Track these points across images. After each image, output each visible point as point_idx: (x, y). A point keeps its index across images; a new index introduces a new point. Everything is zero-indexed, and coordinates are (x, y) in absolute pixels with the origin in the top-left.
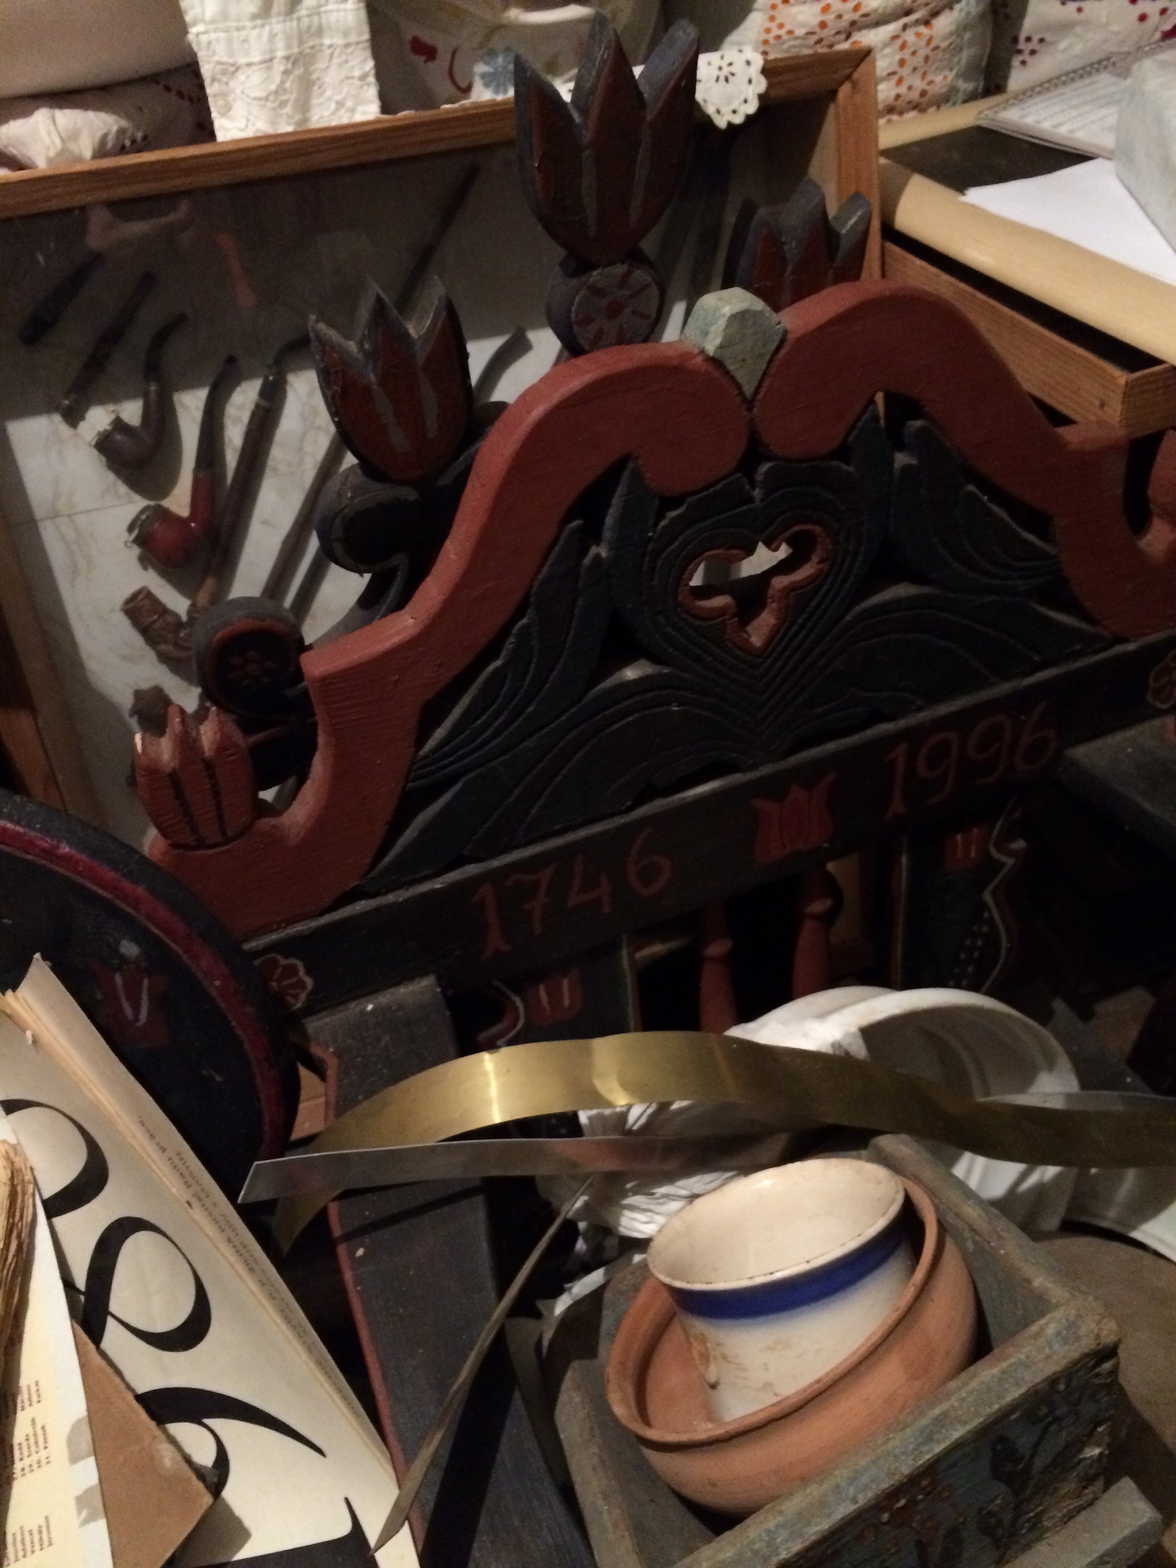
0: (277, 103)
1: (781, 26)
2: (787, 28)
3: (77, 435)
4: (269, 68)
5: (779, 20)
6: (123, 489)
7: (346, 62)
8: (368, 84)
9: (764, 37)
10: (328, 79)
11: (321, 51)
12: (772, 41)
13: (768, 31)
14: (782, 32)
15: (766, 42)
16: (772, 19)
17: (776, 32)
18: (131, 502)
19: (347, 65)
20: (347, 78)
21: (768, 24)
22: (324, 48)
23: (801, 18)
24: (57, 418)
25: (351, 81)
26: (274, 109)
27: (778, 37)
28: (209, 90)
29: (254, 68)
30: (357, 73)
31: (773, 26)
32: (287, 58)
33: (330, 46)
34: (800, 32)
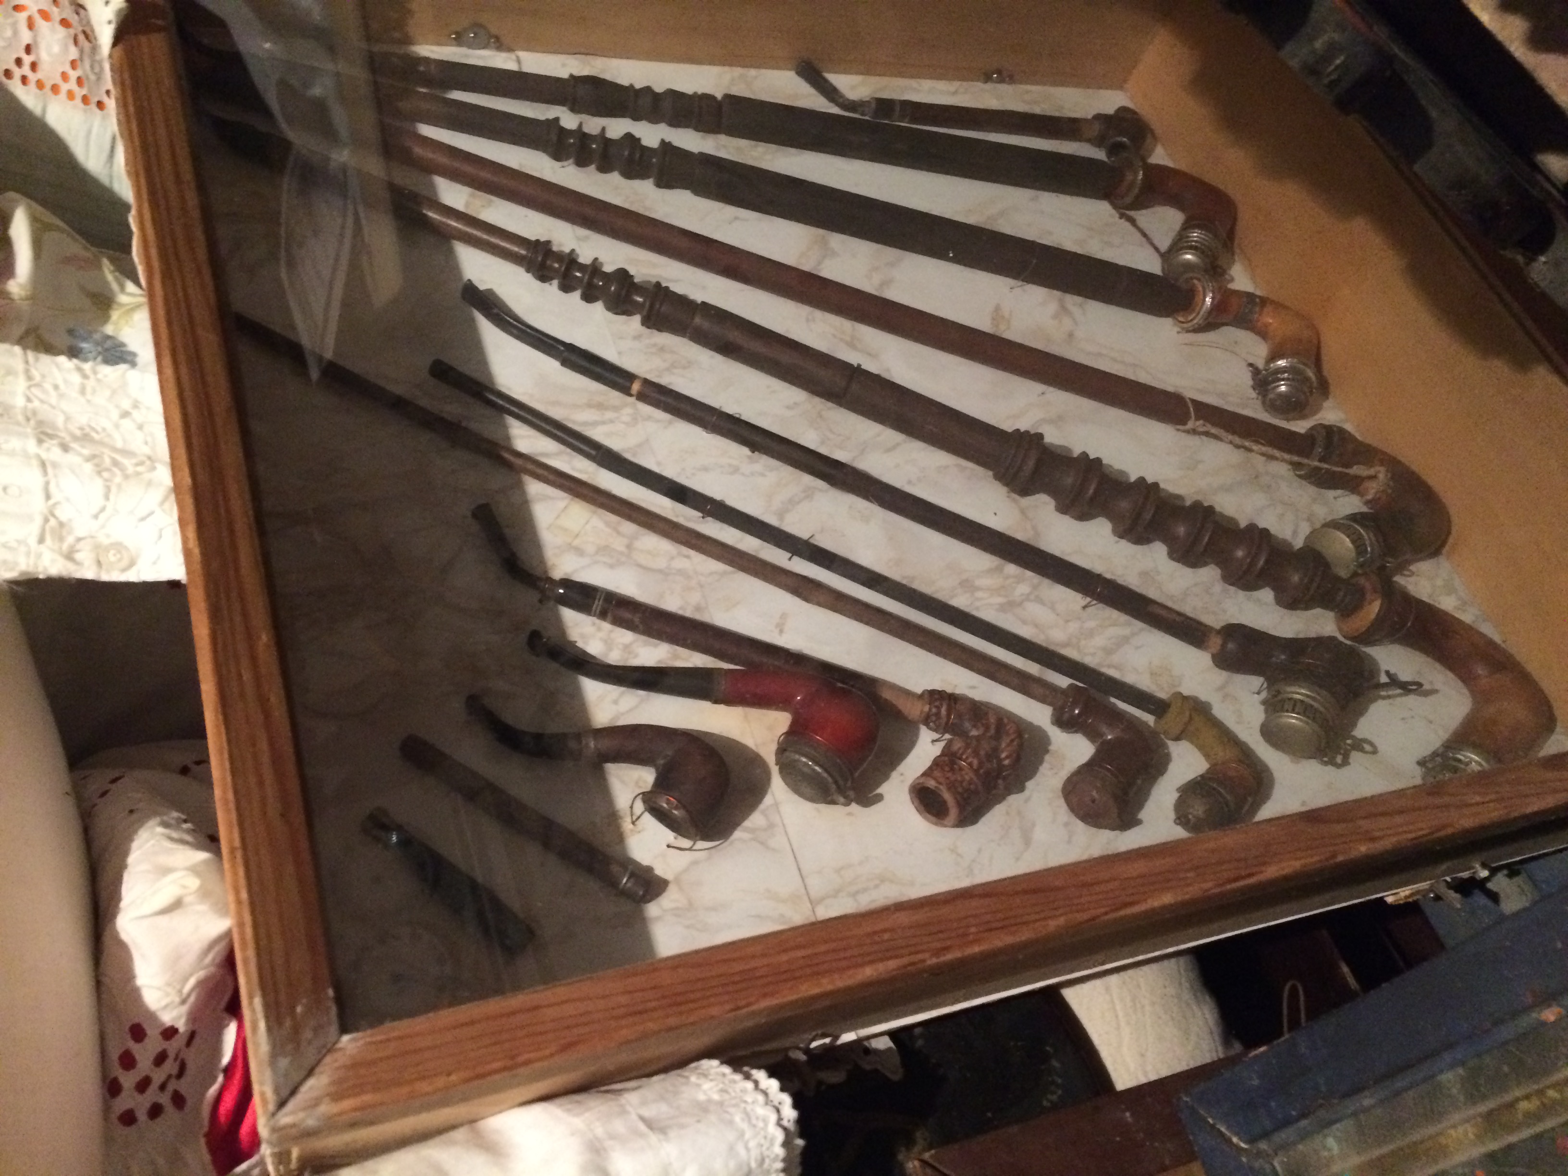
0: (115, 470)
1: (65, 76)
2: (67, 68)
3: (677, 880)
4: (55, 465)
5: (58, 80)
6: (756, 819)
7: (56, 387)
8: (95, 373)
9: (78, 100)
10: (83, 420)
11: (35, 413)
12: (84, 91)
13: (71, 95)
14: (73, 75)
15: (85, 100)
16: (55, 89)
17: (72, 85)
18: (776, 805)
19: (62, 386)
20: (83, 391)
21: (63, 94)
22: (30, 405)
23: (56, 49)
24: (653, 909)
25: (89, 390)
26: (126, 477)
27: (80, 81)
28: (89, 573)
29: (52, 488)
30: (76, 378)
31: (64, 87)
32: (40, 442)
33: (29, 400)
34: (73, 53)
